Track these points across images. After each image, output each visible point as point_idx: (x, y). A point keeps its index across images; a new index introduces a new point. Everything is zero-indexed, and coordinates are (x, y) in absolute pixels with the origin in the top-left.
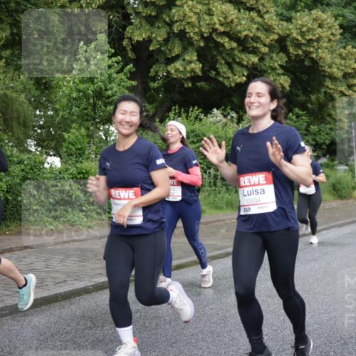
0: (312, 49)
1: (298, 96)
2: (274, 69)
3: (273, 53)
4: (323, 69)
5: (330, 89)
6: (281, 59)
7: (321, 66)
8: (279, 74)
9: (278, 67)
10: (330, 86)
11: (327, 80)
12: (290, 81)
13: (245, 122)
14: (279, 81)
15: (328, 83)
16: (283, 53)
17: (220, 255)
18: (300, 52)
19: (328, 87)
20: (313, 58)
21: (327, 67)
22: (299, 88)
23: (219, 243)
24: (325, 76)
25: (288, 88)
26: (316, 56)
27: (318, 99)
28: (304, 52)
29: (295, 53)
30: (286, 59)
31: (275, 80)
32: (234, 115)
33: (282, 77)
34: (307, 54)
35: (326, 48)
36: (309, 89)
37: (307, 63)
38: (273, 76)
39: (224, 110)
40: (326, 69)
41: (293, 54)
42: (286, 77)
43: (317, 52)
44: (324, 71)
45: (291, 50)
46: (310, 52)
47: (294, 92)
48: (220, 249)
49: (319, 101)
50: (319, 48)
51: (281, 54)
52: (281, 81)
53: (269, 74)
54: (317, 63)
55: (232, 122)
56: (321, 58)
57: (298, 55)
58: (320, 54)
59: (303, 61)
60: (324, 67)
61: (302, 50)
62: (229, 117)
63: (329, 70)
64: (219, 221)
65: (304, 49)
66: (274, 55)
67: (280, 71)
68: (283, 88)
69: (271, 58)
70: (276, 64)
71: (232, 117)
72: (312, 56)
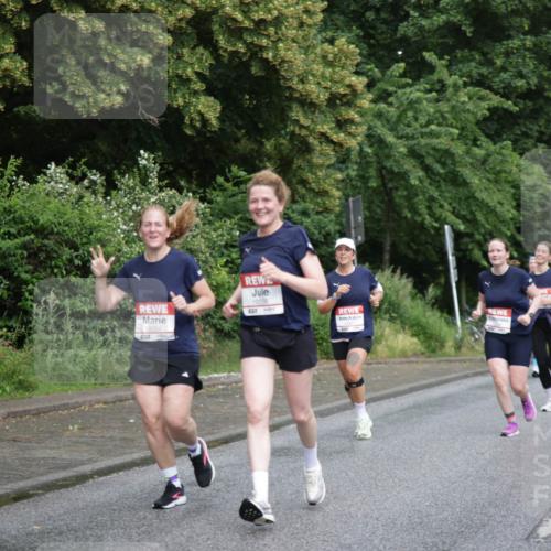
0: (264, 42)
1: (237, 141)
2: (185, 81)
3: (184, 46)
4: (289, 84)
5: (302, 127)
6: (200, 60)
7: (284, 78)
8: (195, 93)
9: (194, 78)
10: (303, 121)
11: (295, 106)
12: (219, 108)
13: (122, 192)
14: (195, 106)
15: (297, 113)
16: (205, 48)
17: (65, 479)
18: (241, 47)
19: (297, 121)
20: (267, 60)
21: (296, 80)
22: (240, 123)
23: (65, 455)
24: (291, 99)
25: (214, 122)
26: (274, 57)
27: (277, 147)
28: (249, 46)
29: (230, 49)
30: (211, 61)
31: (187, 105)
32: (97, 177)
33: (202, 99)
34: (255, 51)
35: (294, 41)
36: (261, 126)
37: (255, 70)
38: (183, 96)
39: (73, 166)
40: (295, 83)
41: (225, 50)
42: (212, 99)
43: (276, 49)
44: (290, 88)
45: (222, 42)
46: (262, 48)
47: (229, 130)
48: (65, 468)
49: (280, 152)
50: (279, 39)
51: (200, 50)
52: (200, 107)
53: (176, 91)
54: (277, 72)
55: (94, 193)
56: (283, 61)
57: (237, 52)
58: (282, 53)
59: (246, 66)
60: (291, 79)
61: (245, 42)
62: (86, 182)
63: (300, 87)
64: (66, 407)
65: (249, 40)
66: (185, 51)
67: (199, 86)
68: (205, 121)
69: (180, 57)
70: (189, 71)
71: (93, 183)
72: (265, 56)
